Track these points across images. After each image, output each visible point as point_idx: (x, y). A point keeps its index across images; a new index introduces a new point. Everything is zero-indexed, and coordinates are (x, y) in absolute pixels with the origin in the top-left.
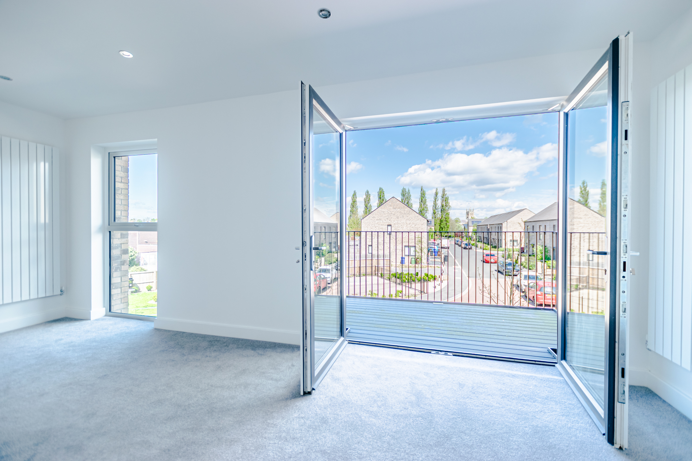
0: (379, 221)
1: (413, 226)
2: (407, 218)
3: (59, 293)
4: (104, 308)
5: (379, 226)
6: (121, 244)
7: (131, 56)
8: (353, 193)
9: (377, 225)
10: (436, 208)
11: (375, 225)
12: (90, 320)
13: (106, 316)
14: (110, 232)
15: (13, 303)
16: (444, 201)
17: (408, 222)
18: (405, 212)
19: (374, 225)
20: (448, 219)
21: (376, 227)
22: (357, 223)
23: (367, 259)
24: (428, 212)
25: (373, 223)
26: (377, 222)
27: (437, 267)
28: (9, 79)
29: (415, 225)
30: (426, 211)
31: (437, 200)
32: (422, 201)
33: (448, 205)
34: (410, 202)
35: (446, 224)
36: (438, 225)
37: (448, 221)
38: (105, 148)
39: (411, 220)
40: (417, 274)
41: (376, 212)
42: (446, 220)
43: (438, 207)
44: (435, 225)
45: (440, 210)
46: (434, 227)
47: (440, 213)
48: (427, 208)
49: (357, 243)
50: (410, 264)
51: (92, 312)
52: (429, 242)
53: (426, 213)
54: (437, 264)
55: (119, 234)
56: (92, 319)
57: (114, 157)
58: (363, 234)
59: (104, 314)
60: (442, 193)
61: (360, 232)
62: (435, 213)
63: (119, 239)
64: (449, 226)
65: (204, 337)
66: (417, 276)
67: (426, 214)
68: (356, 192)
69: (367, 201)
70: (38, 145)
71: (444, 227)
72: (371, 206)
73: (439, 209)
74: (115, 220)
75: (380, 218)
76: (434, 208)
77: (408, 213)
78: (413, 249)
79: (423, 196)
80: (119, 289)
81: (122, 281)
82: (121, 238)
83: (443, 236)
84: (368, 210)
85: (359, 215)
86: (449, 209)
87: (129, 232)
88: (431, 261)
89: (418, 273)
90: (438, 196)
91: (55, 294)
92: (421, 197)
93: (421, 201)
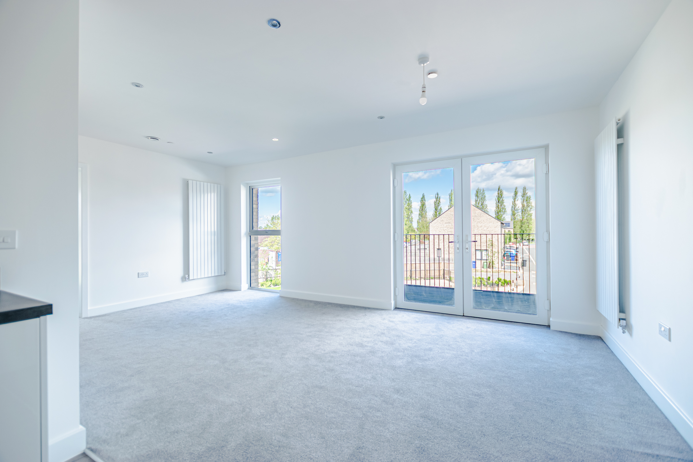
0: (448, 224)
1: (485, 229)
2: (478, 221)
3: (224, 274)
4: (247, 285)
5: (448, 229)
6: (255, 244)
7: (278, 140)
8: (421, 196)
9: (446, 228)
10: (516, 208)
11: (444, 228)
12: (241, 291)
13: (248, 289)
14: (250, 236)
15: (201, 278)
16: (525, 201)
17: (479, 225)
18: (476, 214)
19: (442, 228)
20: (530, 221)
21: (445, 231)
22: (427, 227)
23: (435, 262)
24: (506, 213)
25: (441, 227)
26: (445, 225)
27: (513, 272)
28: (212, 153)
29: (487, 227)
30: (504, 212)
31: (516, 199)
32: (499, 202)
33: (530, 205)
34: (484, 203)
35: (528, 226)
36: (518, 227)
37: (530, 222)
38: (247, 184)
39: (482, 223)
40: (489, 279)
41: (445, 215)
42: (528, 221)
43: (518, 207)
44: (515, 227)
45: (520, 211)
46: (513, 229)
47: (520, 214)
48: (505, 209)
49: (427, 246)
50: (482, 269)
51: (242, 286)
52: (506, 245)
53: (504, 214)
54: (514, 269)
55: (254, 238)
56: (242, 290)
57: (253, 189)
58: (431, 237)
59: (247, 288)
60: (522, 193)
61: (429, 235)
62: (514, 215)
63: (254, 240)
64: (531, 228)
65: (311, 301)
66: (489, 280)
67: (504, 216)
68: (425, 194)
69: (437, 203)
70: (211, 184)
71: (525, 229)
72: (441, 209)
73: (519, 209)
74: (253, 229)
75: (449, 221)
76: (513, 208)
77: (479, 215)
78: (484, 253)
79: (500, 196)
80: (254, 273)
81: (256, 268)
82: (255, 240)
83: (525, 240)
84: (438, 213)
85: (428, 219)
86: (531, 210)
87: (259, 236)
88: (507, 266)
89: (490, 277)
90: (517, 195)
91: (222, 274)
92: (498, 197)
93: (497, 201)
